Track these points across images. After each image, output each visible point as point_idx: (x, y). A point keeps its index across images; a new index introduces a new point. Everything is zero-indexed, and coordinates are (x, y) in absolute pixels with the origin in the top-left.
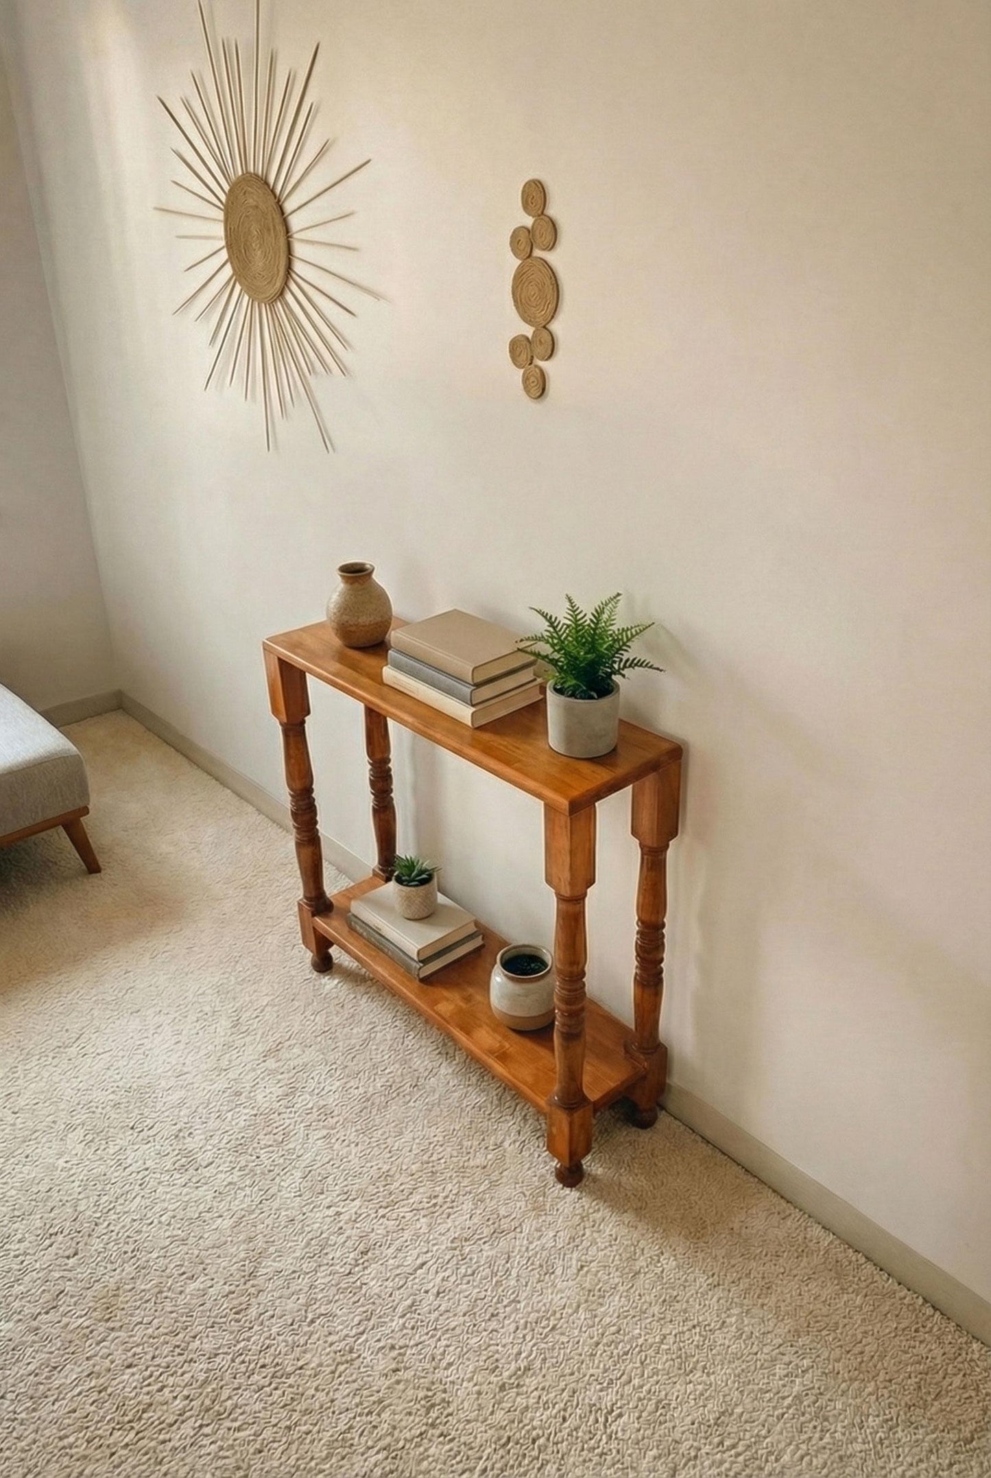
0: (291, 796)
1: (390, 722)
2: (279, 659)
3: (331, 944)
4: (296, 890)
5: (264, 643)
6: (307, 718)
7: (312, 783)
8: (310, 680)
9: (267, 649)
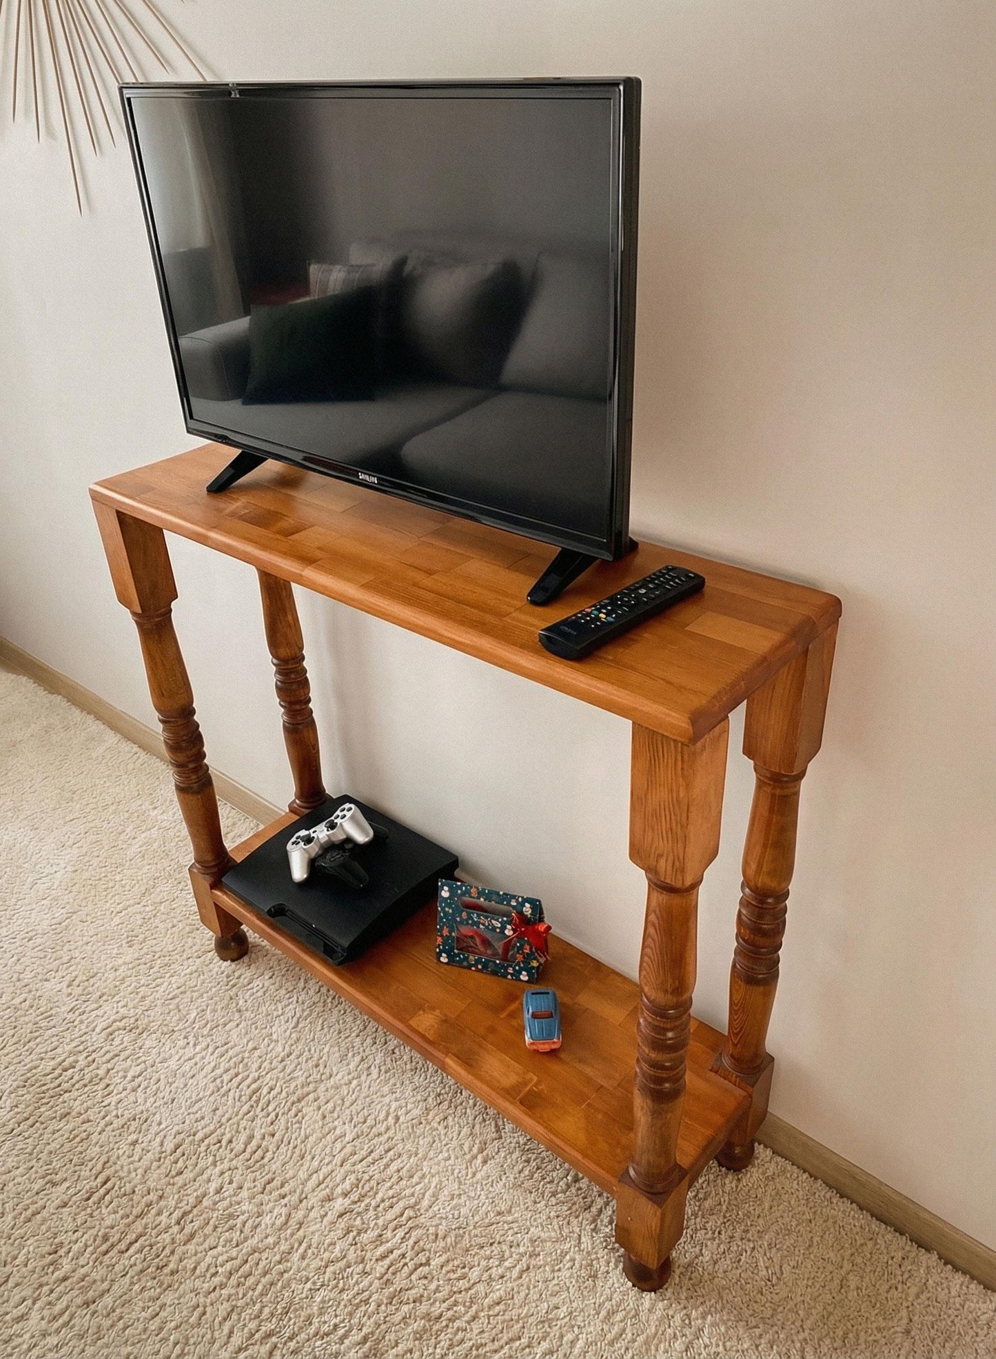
0: (162, 721)
1: (297, 589)
2: (118, 512)
3: (242, 924)
4: (185, 852)
5: (91, 490)
6: (174, 605)
7: (192, 702)
8: (170, 538)
9: (96, 498)
